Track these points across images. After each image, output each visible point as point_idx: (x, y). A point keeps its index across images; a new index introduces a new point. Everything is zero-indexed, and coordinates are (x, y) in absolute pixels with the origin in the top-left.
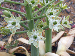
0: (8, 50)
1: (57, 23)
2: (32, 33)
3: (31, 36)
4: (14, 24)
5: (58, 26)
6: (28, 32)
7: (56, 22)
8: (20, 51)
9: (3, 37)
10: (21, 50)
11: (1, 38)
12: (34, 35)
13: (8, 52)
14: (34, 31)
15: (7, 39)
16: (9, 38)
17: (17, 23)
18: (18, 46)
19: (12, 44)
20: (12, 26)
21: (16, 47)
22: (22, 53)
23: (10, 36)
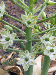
0: (4, 66)
1: (53, 51)
2: (25, 54)
3: (22, 56)
4: (8, 39)
5: (54, 54)
6: (20, 52)
7: (53, 49)
8: (15, 70)
9: (4, 52)
10: (17, 70)
11: (2, 53)
12: (26, 57)
13: (3, 68)
14: (27, 52)
15: (7, 55)
16: (10, 55)
17: (11, 39)
18: (14, 65)
19: (9, 62)
20: (6, 41)
21: (12, 65)
22: (17, 73)
23: (11, 53)
